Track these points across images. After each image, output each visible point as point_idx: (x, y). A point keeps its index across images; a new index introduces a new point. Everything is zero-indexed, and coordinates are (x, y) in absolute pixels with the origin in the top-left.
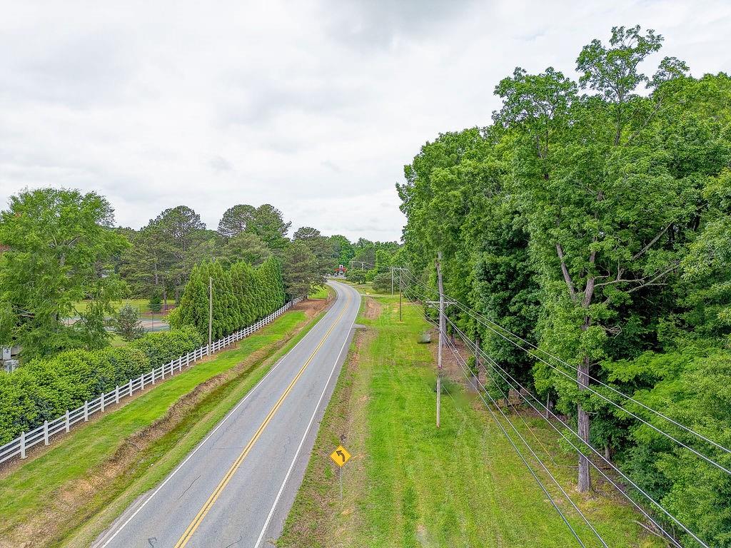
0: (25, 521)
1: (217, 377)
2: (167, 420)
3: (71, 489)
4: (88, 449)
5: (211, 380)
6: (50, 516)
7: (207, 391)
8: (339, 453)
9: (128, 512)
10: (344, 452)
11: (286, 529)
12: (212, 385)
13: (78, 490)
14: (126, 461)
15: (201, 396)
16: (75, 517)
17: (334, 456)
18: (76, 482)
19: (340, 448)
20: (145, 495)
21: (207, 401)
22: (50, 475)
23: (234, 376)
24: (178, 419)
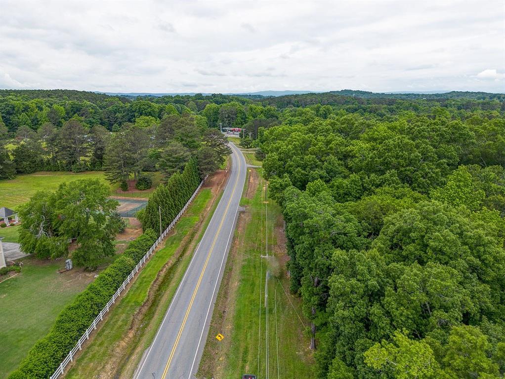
0: (107, 363)
1: (167, 264)
2: (148, 300)
3: (118, 346)
4: (120, 323)
5: (164, 267)
6: (114, 359)
7: (163, 274)
8: (219, 336)
9: (142, 360)
10: (221, 336)
11: (199, 369)
12: (165, 270)
13: (121, 346)
14: (135, 328)
15: (161, 279)
16: (122, 359)
17: (217, 337)
18: (120, 343)
19: (220, 335)
20: (147, 350)
21: (163, 283)
22: (109, 339)
23: (175, 260)
24: (152, 298)
